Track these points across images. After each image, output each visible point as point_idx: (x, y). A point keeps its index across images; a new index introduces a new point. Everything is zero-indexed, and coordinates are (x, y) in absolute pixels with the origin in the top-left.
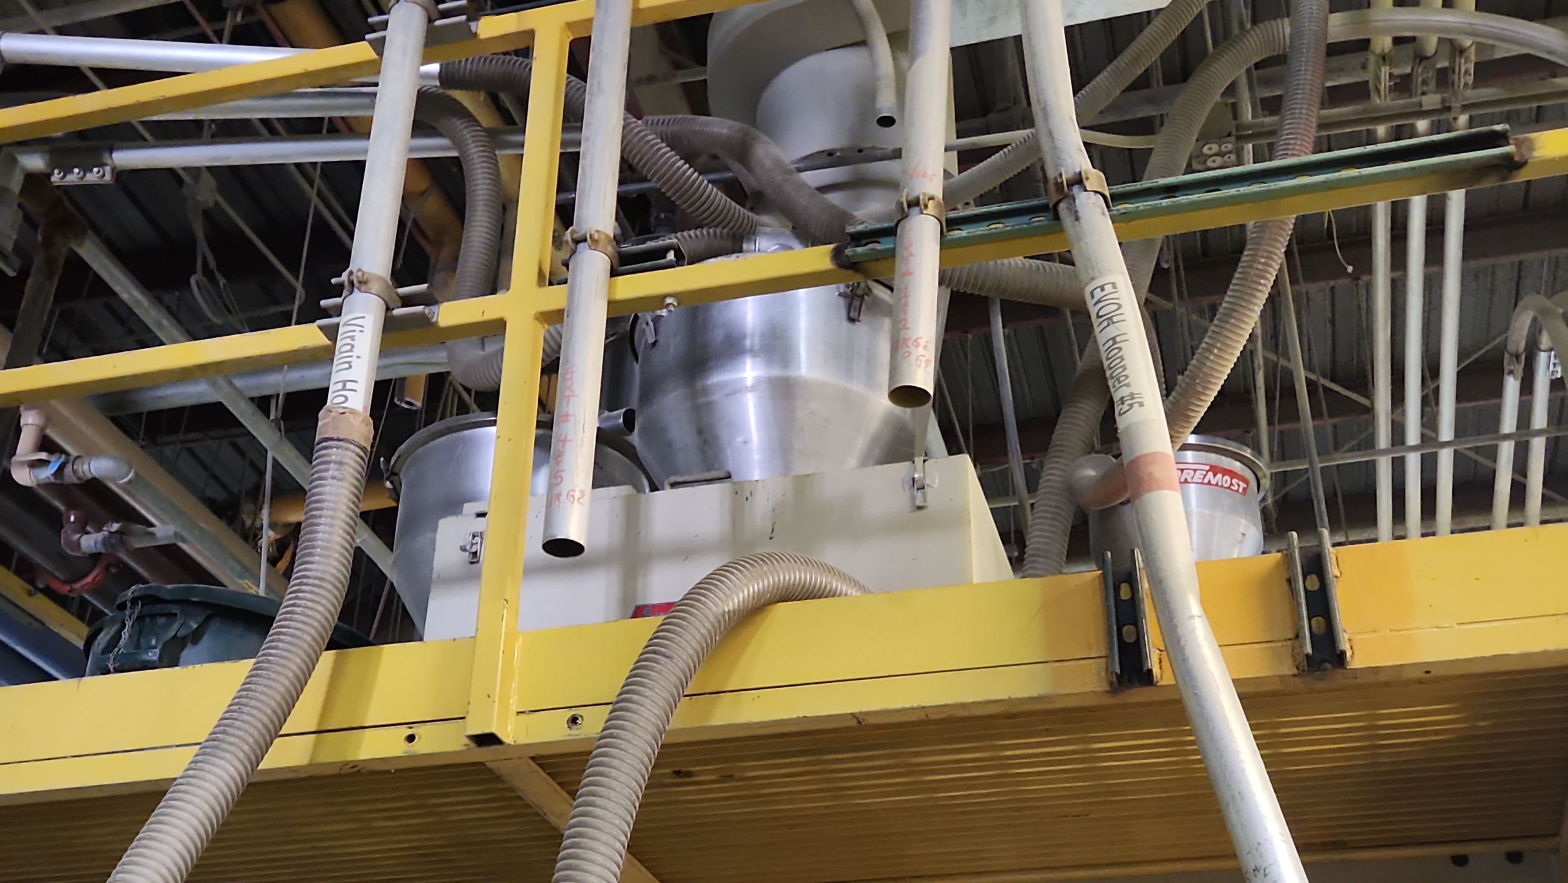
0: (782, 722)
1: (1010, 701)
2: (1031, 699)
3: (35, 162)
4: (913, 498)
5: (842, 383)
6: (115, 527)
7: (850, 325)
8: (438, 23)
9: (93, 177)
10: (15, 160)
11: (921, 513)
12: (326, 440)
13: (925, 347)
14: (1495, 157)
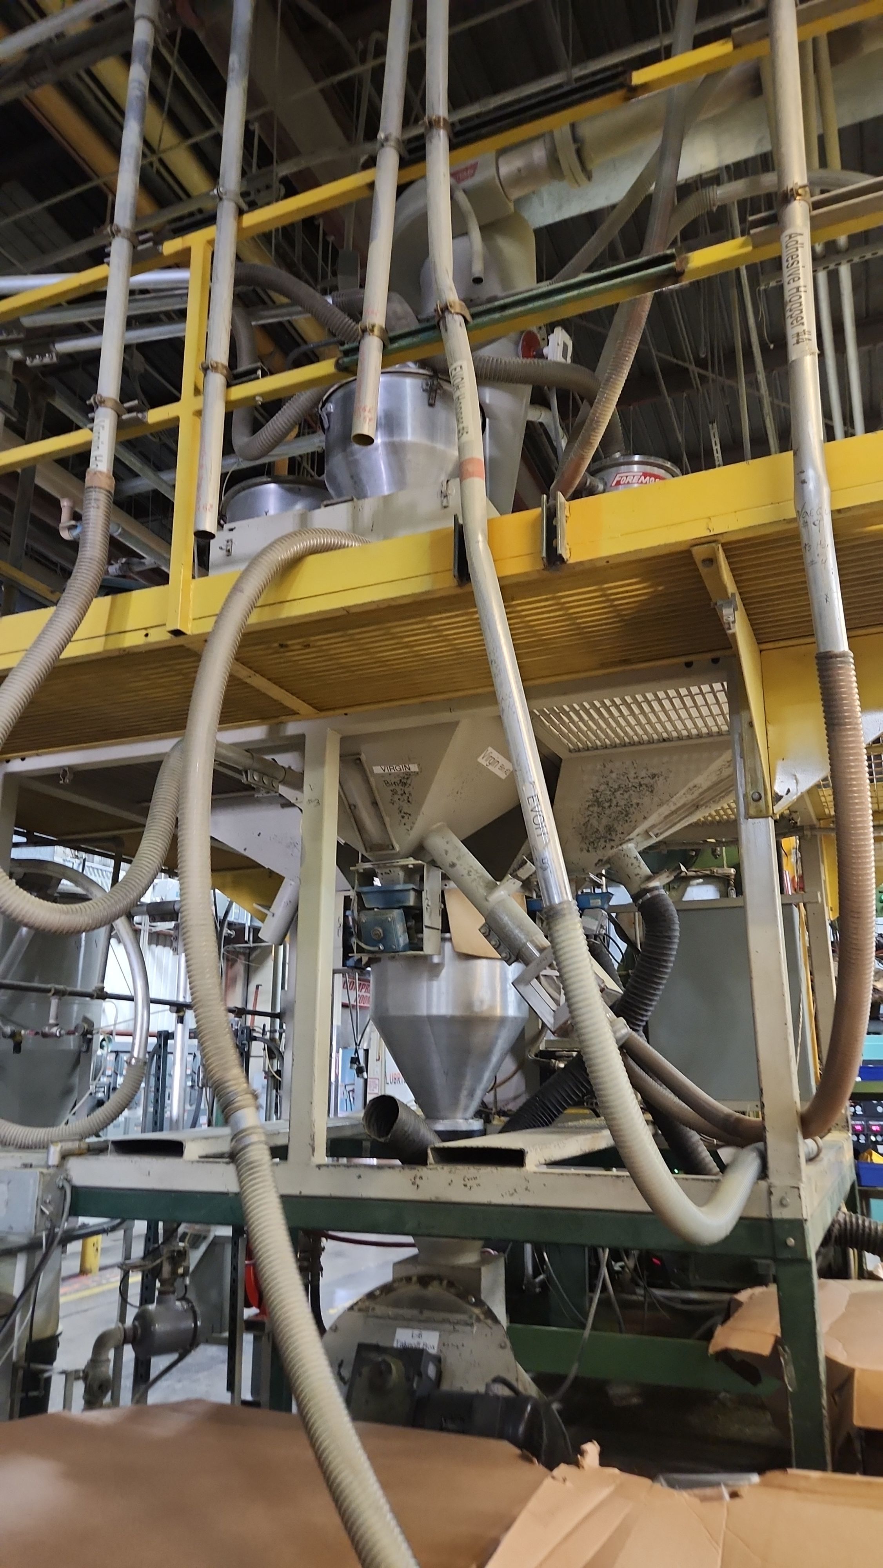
0: (311, 615)
1: (413, 595)
2: (423, 593)
3: (16, 354)
4: (442, 502)
5: (428, 443)
6: (124, 560)
7: (431, 409)
8: (140, 248)
9: (47, 360)
10: (6, 354)
11: (446, 510)
12: (89, 488)
13: (369, 411)
14: (664, 271)
